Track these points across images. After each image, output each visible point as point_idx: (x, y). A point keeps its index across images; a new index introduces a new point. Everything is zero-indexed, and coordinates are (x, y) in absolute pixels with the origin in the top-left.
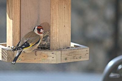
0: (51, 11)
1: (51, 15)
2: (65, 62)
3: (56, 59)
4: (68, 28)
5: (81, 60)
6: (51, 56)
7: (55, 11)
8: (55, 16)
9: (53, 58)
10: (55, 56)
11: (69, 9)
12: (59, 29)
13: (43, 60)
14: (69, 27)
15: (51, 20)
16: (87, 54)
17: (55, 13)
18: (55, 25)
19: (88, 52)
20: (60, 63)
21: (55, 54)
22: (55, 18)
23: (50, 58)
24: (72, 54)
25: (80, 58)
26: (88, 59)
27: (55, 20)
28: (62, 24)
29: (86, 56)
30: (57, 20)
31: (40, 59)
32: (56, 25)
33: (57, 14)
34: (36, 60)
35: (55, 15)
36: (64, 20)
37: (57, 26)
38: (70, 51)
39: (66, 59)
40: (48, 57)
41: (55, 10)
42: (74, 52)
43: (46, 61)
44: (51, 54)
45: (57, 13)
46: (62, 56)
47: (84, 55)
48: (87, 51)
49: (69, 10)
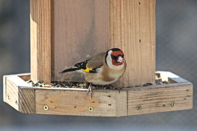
0: (112, 10)
1: (112, 18)
2: (137, 112)
3: (115, 109)
4: (148, 45)
5: (174, 109)
6: (105, 102)
7: (119, 11)
8: (119, 21)
9: (110, 105)
10: (114, 101)
11: (151, 5)
12: (128, 47)
13: (90, 109)
14: (151, 42)
15: (112, 28)
16: (187, 98)
17: (119, 14)
18: (119, 38)
19: (191, 93)
20: (126, 115)
21: (114, 98)
22: (119, 25)
23: (105, 106)
24: (154, 98)
25: (172, 105)
26: (190, 107)
27: (119, 29)
28: (134, 36)
29: (186, 101)
30: (123, 29)
31: (85, 108)
32: (121, 38)
33: (122, 17)
34: (76, 109)
35: (118, 18)
36: (138, 29)
37: (123, 40)
38: (149, 92)
39: (139, 108)
40: (100, 103)
41: (118, 7)
42: (156, 94)
43: (96, 111)
44: (107, 98)
45: (122, 14)
46: (129, 101)
47: (182, 99)
48: (188, 90)
49: (151, 8)
